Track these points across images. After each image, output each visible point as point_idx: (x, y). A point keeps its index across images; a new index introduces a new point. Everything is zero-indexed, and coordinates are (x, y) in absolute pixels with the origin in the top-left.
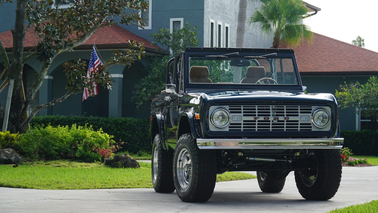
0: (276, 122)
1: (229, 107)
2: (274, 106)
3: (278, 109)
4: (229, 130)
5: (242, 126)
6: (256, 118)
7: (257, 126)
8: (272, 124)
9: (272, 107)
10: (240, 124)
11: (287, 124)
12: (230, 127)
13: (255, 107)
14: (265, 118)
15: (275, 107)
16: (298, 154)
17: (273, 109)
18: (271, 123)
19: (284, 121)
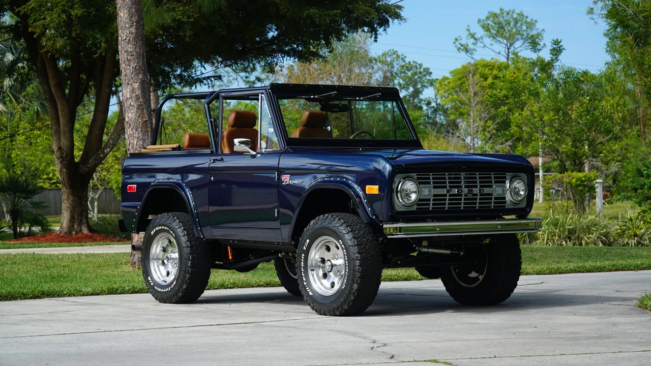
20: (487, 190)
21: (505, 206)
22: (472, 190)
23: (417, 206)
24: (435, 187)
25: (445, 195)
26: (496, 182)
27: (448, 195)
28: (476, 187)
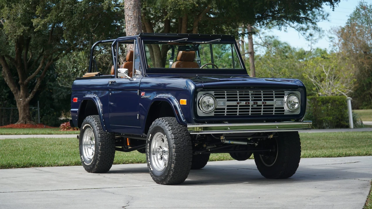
0: (255, 106)
1: (215, 92)
2: (252, 91)
3: (255, 94)
4: (215, 115)
5: (226, 111)
6: (238, 103)
7: (238, 110)
8: (252, 109)
9: (251, 92)
10: (224, 109)
11: (264, 108)
12: (215, 112)
13: (237, 92)
14: (246, 103)
15: (254, 92)
16: (271, 136)
17: (252, 94)
18: (250, 107)
19: (261, 106)
20: (268, 103)
21: (284, 113)
22: (257, 103)
23: (215, 113)
24: (228, 100)
25: (237, 106)
26: (276, 97)
27: (238, 105)
28: (261, 100)
